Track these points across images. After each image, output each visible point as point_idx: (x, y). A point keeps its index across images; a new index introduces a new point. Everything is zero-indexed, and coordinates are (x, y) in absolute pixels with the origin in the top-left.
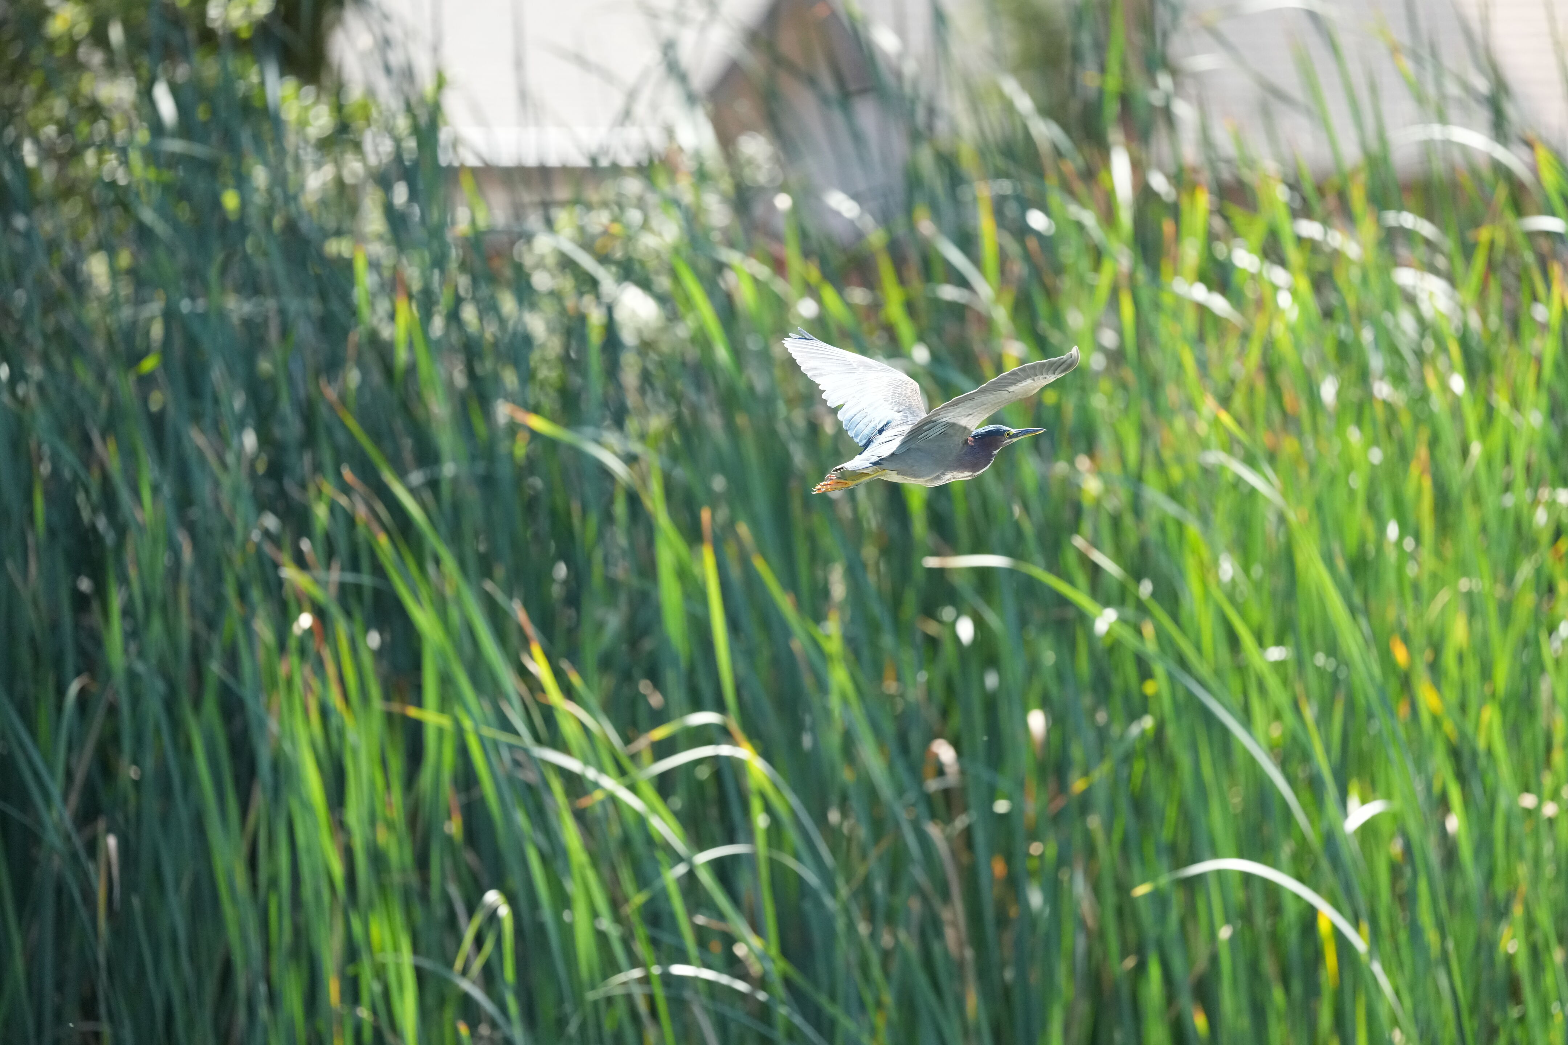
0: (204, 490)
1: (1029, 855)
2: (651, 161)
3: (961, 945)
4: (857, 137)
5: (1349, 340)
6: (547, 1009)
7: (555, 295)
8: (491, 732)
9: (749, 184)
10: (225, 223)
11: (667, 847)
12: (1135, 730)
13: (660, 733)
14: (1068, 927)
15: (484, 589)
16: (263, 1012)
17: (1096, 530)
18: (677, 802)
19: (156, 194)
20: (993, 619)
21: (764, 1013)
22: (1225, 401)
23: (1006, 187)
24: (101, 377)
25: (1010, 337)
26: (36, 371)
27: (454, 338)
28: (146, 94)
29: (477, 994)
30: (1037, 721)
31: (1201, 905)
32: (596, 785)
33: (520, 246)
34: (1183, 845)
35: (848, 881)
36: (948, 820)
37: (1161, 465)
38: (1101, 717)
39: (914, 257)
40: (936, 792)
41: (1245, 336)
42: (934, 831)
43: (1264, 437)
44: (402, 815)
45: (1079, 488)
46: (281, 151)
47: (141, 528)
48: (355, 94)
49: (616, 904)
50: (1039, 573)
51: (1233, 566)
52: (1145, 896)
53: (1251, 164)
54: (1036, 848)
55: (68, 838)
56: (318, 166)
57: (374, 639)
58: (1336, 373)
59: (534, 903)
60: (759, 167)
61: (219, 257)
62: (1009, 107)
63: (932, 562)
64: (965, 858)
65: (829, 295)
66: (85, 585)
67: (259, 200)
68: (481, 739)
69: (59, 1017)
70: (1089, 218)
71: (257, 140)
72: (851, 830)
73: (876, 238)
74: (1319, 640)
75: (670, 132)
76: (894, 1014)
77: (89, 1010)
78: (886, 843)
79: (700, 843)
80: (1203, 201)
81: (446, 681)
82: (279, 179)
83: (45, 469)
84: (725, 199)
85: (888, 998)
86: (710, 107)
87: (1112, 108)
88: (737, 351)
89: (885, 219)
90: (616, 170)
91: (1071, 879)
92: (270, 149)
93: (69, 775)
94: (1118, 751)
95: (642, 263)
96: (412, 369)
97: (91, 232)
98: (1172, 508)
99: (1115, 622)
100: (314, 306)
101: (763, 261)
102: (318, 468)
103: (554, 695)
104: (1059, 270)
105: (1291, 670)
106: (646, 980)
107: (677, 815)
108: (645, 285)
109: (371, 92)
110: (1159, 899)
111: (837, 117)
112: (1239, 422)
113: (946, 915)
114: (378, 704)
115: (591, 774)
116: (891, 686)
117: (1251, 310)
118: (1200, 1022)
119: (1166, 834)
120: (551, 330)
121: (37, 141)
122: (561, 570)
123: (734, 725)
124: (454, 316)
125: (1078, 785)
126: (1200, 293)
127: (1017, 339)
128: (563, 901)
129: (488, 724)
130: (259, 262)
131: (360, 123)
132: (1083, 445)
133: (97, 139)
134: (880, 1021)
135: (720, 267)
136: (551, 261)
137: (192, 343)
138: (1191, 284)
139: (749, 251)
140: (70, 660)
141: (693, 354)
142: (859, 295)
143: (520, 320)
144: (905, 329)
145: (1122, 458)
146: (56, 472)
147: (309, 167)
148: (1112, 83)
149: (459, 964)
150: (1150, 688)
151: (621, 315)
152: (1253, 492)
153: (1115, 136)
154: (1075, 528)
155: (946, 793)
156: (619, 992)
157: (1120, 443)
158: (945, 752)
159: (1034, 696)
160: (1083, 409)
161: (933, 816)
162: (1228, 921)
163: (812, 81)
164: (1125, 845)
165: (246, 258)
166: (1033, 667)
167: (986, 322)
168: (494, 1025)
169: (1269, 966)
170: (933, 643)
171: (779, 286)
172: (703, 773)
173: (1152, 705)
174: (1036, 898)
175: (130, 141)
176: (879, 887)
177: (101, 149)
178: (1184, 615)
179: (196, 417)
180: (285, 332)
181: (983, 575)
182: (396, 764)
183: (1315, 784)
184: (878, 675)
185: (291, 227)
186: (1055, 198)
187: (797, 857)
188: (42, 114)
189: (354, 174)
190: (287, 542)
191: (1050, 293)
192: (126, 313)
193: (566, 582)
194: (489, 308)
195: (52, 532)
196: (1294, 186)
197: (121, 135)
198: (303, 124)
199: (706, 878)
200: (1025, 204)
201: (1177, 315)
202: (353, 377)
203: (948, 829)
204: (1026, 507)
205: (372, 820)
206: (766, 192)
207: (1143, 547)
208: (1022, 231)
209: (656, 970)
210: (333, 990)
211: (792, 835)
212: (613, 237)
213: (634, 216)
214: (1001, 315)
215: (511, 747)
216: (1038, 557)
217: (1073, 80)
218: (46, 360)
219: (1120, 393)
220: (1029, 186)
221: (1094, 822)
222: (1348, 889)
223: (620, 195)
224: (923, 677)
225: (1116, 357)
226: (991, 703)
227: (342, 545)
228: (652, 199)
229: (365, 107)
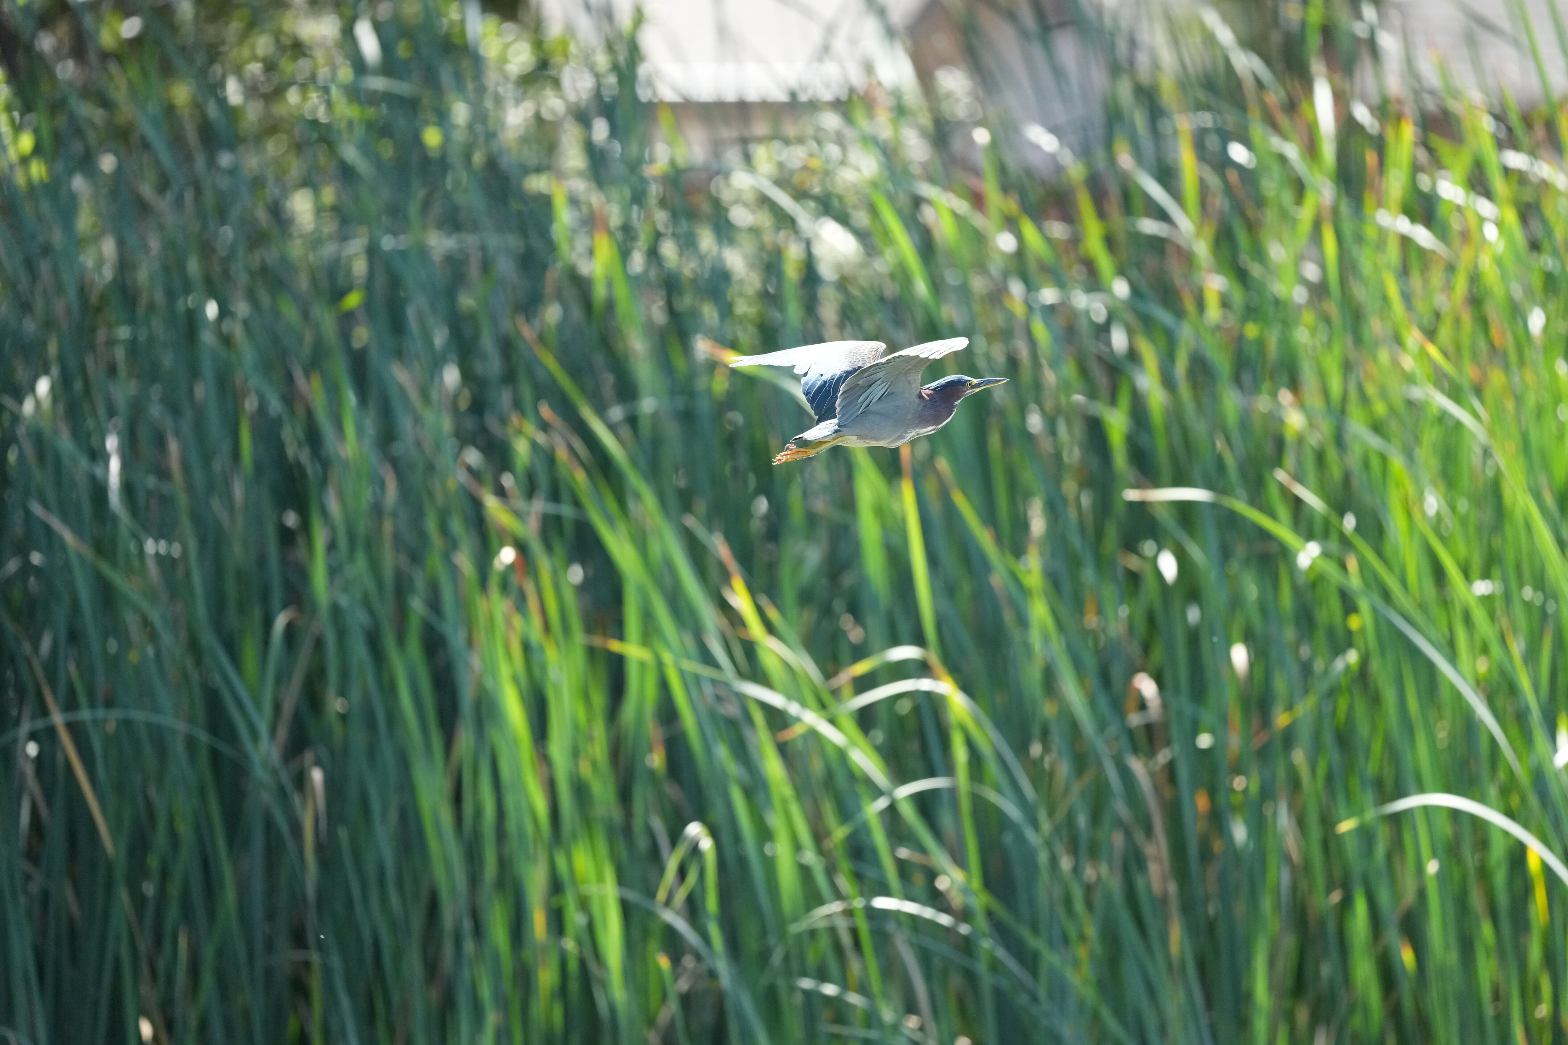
0: (405, 424)
1: (1232, 790)
2: (850, 99)
3: (1164, 879)
4: (1058, 73)
5: (1557, 272)
6: (751, 943)
7: (755, 231)
8: (692, 666)
9: (948, 118)
10: (426, 161)
11: (868, 782)
12: (1339, 665)
13: (861, 668)
14: (1273, 861)
15: (683, 524)
16: (469, 946)
17: (1300, 463)
18: (879, 736)
19: (359, 132)
20: (1196, 552)
21: (967, 946)
22: (1431, 334)
23: (1207, 119)
24: (306, 315)
25: (1210, 271)
26: (242, 308)
27: (653, 274)
28: (348, 33)
29: (681, 925)
30: (1239, 655)
31: (1407, 838)
32: (798, 720)
33: (719, 180)
34: (1389, 780)
35: (1051, 814)
36: (1151, 753)
37: (1364, 400)
38: (1305, 651)
39: (1114, 191)
40: (1138, 727)
41: (1451, 268)
42: (1137, 766)
43: (1470, 371)
44: (606, 751)
45: (1281, 422)
46: (481, 89)
47: (346, 464)
48: (554, 30)
49: (819, 836)
50: (1242, 507)
51: (1438, 500)
52: (1350, 832)
53: (1456, 94)
54: (1239, 783)
55: (274, 772)
56: (518, 102)
57: (576, 574)
58: (1544, 306)
59: (737, 837)
60: (957, 100)
61: (421, 194)
62: (1210, 39)
63: (1132, 495)
64: (1167, 793)
65: (1029, 230)
66: (291, 519)
67: (459, 136)
68: (682, 673)
69: (270, 945)
70: (1292, 151)
71: (458, 77)
72: (1053, 766)
73: (1076, 171)
74: (1527, 574)
75: (869, 68)
76: (1098, 948)
77: (299, 939)
78: (1088, 778)
79: (901, 776)
80: (1408, 132)
81: (648, 616)
82: (479, 116)
83: (250, 404)
84: (923, 133)
85: (1091, 931)
86: (909, 43)
87: (1314, 41)
88: (936, 285)
89: (1084, 152)
90: (814, 106)
91: (1275, 814)
92: (470, 86)
93: (277, 708)
94: (1323, 686)
95: (840, 198)
96: (610, 305)
97: (295, 168)
98: (1375, 442)
99: (1318, 557)
100: (514, 242)
101: (961, 195)
102: (518, 405)
103: (756, 629)
104: (1260, 202)
105: (1499, 605)
106: (849, 913)
107: (878, 749)
108: (843, 219)
109: (570, 30)
110: (1365, 834)
111: (1037, 50)
112: (1445, 354)
113: (1149, 850)
114: (579, 638)
115: (794, 709)
116: (1091, 620)
117: (1457, 241)
118: (1407, 957)
119: (1371, 768)
120: (751, 266)
121: (241, 78)
122: (762, 505)
123: (934, 660)
124: (653, 254)
125: (1282, 719)
126: (1403, 225)
127: (1218, 272)
128: (765, 834)
129: (688, 657)
130: (461, 199)
131: (557, 59)
132: (1285, 378)
133: (300, 78)
134: (1082, 952)
135: (918, 202)
136: (750, 197)
137: (395, 282)
138: (1396, 217)
139: (947, 185)
140: (277, 595)
141: (891, 289)
142: (1058, 230)
143: (720, 258)
144: (1105, 263)
145: (1326, 393)
146: (262, 409)
147: (509, 103)
148: (1315, 16)
149: (661, 895)
150: (1354, 623)
151: (818, 250)
152: (1458, 425)
153: (1318, 67)
154: (1278, 462)
155: (1149, 728)
156: (822, 925)
157: (1322, 376)
158: (1146, 686)
159: (1237, 630)
160: (1286, 343)
161: (1136, 750)
162: (1434, 855)
163: (1011, 16)
164: (1329, 778)
165: (447, 196)
166: (1236, 602)
167: (1187, 257)
168: (698, 958)
169: (1477, 901)
170: (1134, 578)
171: (978, 221)
172: (905, 707)
173: (1358, 640)
174: (1240, 833)
175: (333, 79)
176: (1082, 821)
177: (303, 88)
178: (1388, 549)
179: (399, 353)
180: (486, 266)
181: (1184, 509)
182: (599, 699)
183: (1521, 717)
184: (1078, 606)
185: (492, 164)
186: (1257, 130)
187: (999, 790)
188: (246, 52)
189: (553, 112)
190: (488, 477)
191: (1252, 227)
192: (329, 250)
193: (766, 517)
194: (688, 243)
195: (259, 468)
196: (1499, 117)
197: (323, 72)
198: (503, 60)
199: (908, 812)
200: (1226, 137)
201: (1381, 245)
202: (552, 313)
203: (1151, 763)
204: (1228, 440)
205: (575, 753)
206: (965, 127)
207: (1347, 479)
208: (1223, 164)
209: (858, 903)
210: (538, 922)
211: (992, 768)
212: (813, 172)
213: (833, 150)
214: (1202, 249)
215: (714, 682)
216: (1241, 492)
217: (1275, 13)
218: (251, 296)
219: (1322, 325)
220: (1231, 119)
221: (1299, 757)
222: (1557, 824)
223: (819, 129)
224: (1124, 611)
225: (1318, 291)
226: (1194, 638)
227: (543, 480)
228: (849, 133)
229: (564, 43)
